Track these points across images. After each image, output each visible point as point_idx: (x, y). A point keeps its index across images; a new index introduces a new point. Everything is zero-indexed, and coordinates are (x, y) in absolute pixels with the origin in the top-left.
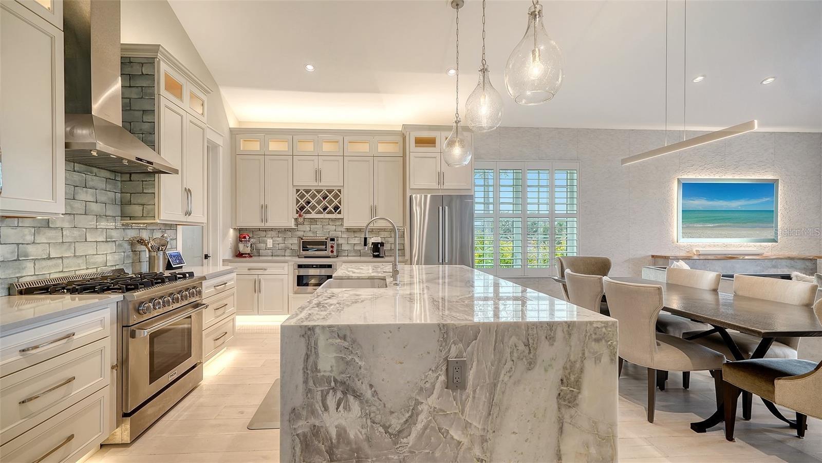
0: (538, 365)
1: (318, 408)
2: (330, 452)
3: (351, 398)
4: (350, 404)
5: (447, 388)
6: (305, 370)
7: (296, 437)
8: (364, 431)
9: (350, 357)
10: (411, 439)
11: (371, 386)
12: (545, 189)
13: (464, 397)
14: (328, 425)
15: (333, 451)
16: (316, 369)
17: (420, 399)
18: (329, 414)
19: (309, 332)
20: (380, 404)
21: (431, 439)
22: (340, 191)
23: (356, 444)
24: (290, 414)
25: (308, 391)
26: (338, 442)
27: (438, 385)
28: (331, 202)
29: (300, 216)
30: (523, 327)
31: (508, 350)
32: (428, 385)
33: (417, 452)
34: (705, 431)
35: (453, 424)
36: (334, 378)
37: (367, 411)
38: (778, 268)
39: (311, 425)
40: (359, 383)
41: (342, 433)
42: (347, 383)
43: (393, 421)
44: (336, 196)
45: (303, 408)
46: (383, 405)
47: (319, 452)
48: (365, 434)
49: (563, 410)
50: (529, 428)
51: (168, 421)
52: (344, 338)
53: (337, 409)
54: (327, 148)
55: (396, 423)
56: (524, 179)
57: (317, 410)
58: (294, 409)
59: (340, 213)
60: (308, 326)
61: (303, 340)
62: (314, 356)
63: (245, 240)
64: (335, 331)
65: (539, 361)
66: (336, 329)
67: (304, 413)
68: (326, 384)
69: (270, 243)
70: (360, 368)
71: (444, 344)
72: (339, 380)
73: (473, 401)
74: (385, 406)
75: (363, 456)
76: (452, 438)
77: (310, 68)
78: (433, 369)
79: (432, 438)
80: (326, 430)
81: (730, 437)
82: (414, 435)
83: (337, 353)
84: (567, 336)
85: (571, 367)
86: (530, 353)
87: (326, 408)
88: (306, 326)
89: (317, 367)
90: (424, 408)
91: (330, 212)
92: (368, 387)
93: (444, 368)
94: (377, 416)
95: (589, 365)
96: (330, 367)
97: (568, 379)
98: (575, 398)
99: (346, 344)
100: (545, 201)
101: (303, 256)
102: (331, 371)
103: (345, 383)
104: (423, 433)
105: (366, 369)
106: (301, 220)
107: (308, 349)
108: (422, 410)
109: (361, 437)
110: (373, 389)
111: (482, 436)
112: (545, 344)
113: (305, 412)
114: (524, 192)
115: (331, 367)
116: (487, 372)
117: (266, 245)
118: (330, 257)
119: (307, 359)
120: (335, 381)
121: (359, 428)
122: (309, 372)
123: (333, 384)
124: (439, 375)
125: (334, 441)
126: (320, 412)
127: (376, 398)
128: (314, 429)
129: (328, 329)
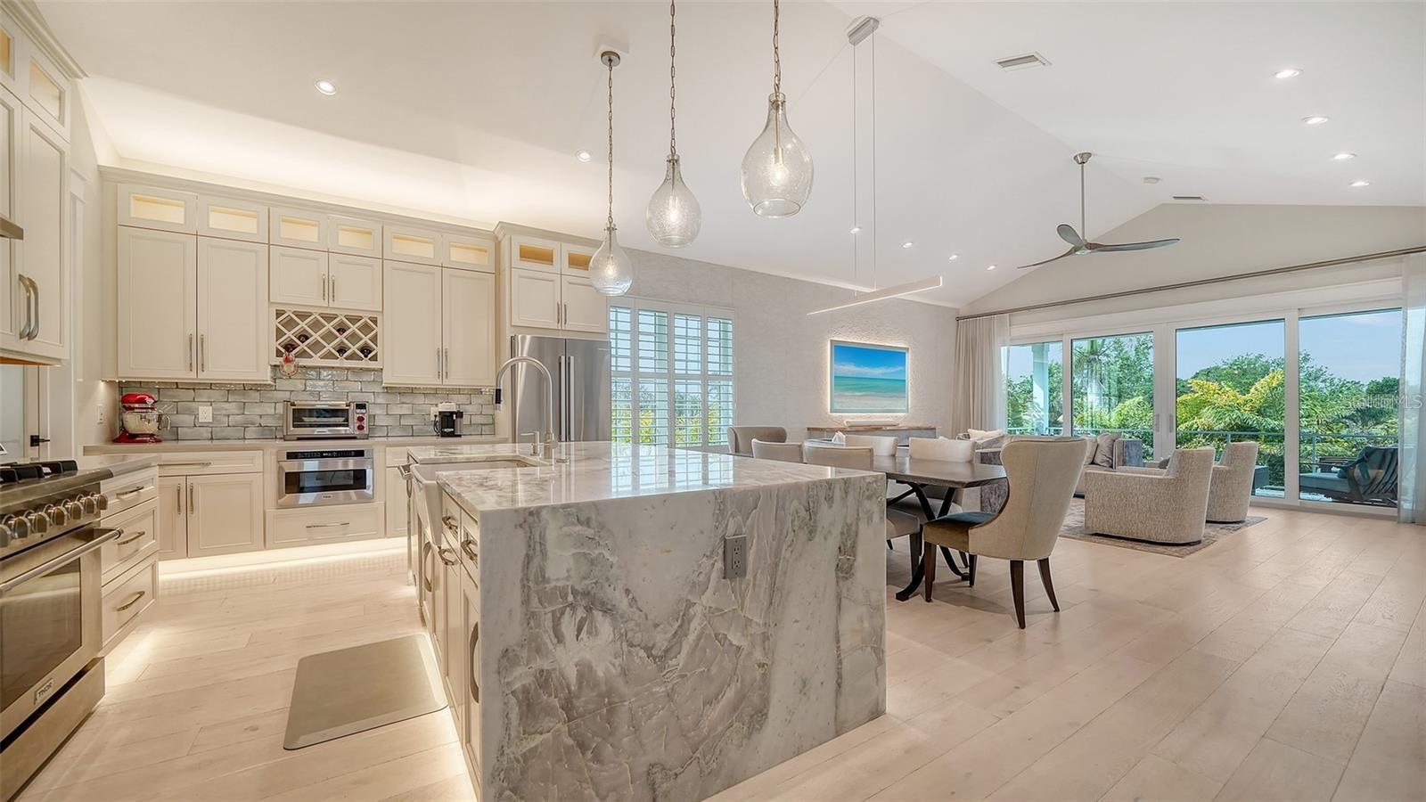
0: (818, 532)
1: (548, 641)
2: (568, 707)
3: (598, 615)
4: (598, 625)
5: (724, 578)
6: (525, 582)
7: (510, 696)
8: (617, 662)
9: (597, 552)
10: (682, 659)
11: (627, 591)
12: (695, 342)
13: (743, 587)
14: (563, 666)
15: (572, 704)
16: (544, 577)
17: (692, 599)
18: (565, 647)
19: (531, 518)
20: (640, 617)
21: (706, 652)
22: (375, 321)
23: (606, 684)
24: (499, 661)
25: (531, 617)
26: (580, 687)
27: (714, 576)
28: (354, 338)
29: (287, 360)
30: (804, 488)
31: (789, 518)
32: (702, 578)
33: (689, 674)
34: (908, 599)
35: (731, 625)
36: (573, 588)
37: (623, 631)
39: (536, 671)
40: (609, 590)
41: (585, 672)
42: (592, 593)
43: (658, 638)
44: (366, 328)
45: (522, 646)
46: (644, 617)
47: (549, 711)
48: (620, 665)
49: (841, 583)
50: (810, 612)
51: (45, 793)
52: (588, 523)
53: (577, 636)
54: (347, 240)
55: (661, 640)
56: (671, 327)
57: (546, 644)
58: (507, 650)
59: (375, 358)
60: (530, 508)
61: (520, 532)
62: (540, 557)
63: (144, 406)
64: (573, 513)
65: (819, 529)
66: (574, 510)
67: (524, 654)
68: (560, 600)
69: (205, 413)
70: (611, 567)
71: (720, 518)
72: (581, 591)
73: (754, 590)
74: (647, 619)
75: (617, 700)
76: (731, 644)
77: (326, 87)
78: (708, 554)
79: (708, 650)
80: (560, 673)
81: (928, 599)
82: (686, 651)
83: (576, 548)
84: (844, 496)
85: (849, 530)
86: (810, 519)
87: (560, 638)
88: (525, 509)
89: (545, 573)
90: (697, 610)
91: (353, 357)
92: (624, 595)
93: (721, 551)
94: (636, 635)
95: (862, 526)
96: (565, 571)
97: (845, 546)
98: (851, 567)
99: (590, 532)
100: (695, 357)
101: (295, 437)
102: (567, 578)
103: (589, 593)
104: (697, 645)
105: (619, 567)
106: (289, 368)
107: (530, 546)
108: (695, 614)
109: (614, 671)
110: (630, 597)
111: (763, 633)
112: (824, 506)
113: (526, 651)
114: (671, 344)
115: (568, 571)
116: (768, 549)
117: (196, 416)
118: (355, 438)
119: (528, 563)
120: (575, 592)
121: (611, 658)
122: (531, 584)
123: (570, 598)
124: (716, 561)
125: (573, 688)
126: (551, 647)
127: (634, 609)
128: (541, 676)
129: (561, 510)
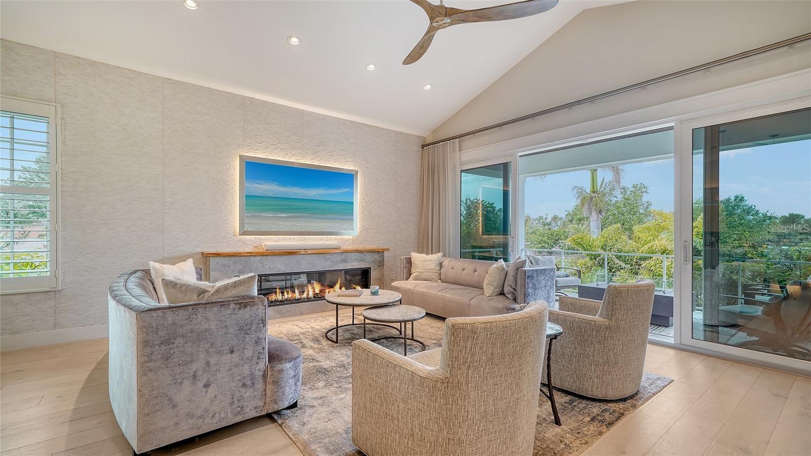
38: (348, 262)
